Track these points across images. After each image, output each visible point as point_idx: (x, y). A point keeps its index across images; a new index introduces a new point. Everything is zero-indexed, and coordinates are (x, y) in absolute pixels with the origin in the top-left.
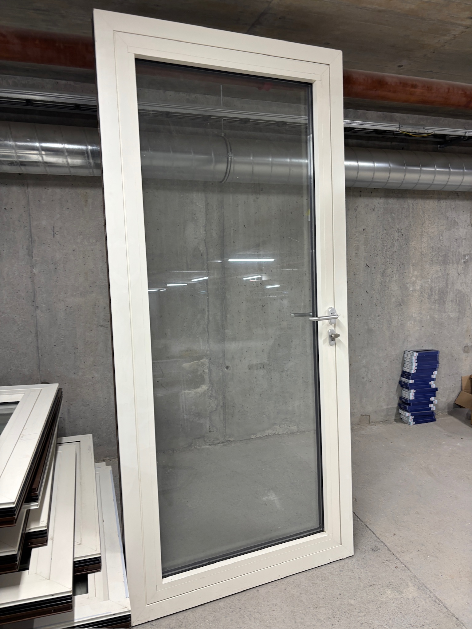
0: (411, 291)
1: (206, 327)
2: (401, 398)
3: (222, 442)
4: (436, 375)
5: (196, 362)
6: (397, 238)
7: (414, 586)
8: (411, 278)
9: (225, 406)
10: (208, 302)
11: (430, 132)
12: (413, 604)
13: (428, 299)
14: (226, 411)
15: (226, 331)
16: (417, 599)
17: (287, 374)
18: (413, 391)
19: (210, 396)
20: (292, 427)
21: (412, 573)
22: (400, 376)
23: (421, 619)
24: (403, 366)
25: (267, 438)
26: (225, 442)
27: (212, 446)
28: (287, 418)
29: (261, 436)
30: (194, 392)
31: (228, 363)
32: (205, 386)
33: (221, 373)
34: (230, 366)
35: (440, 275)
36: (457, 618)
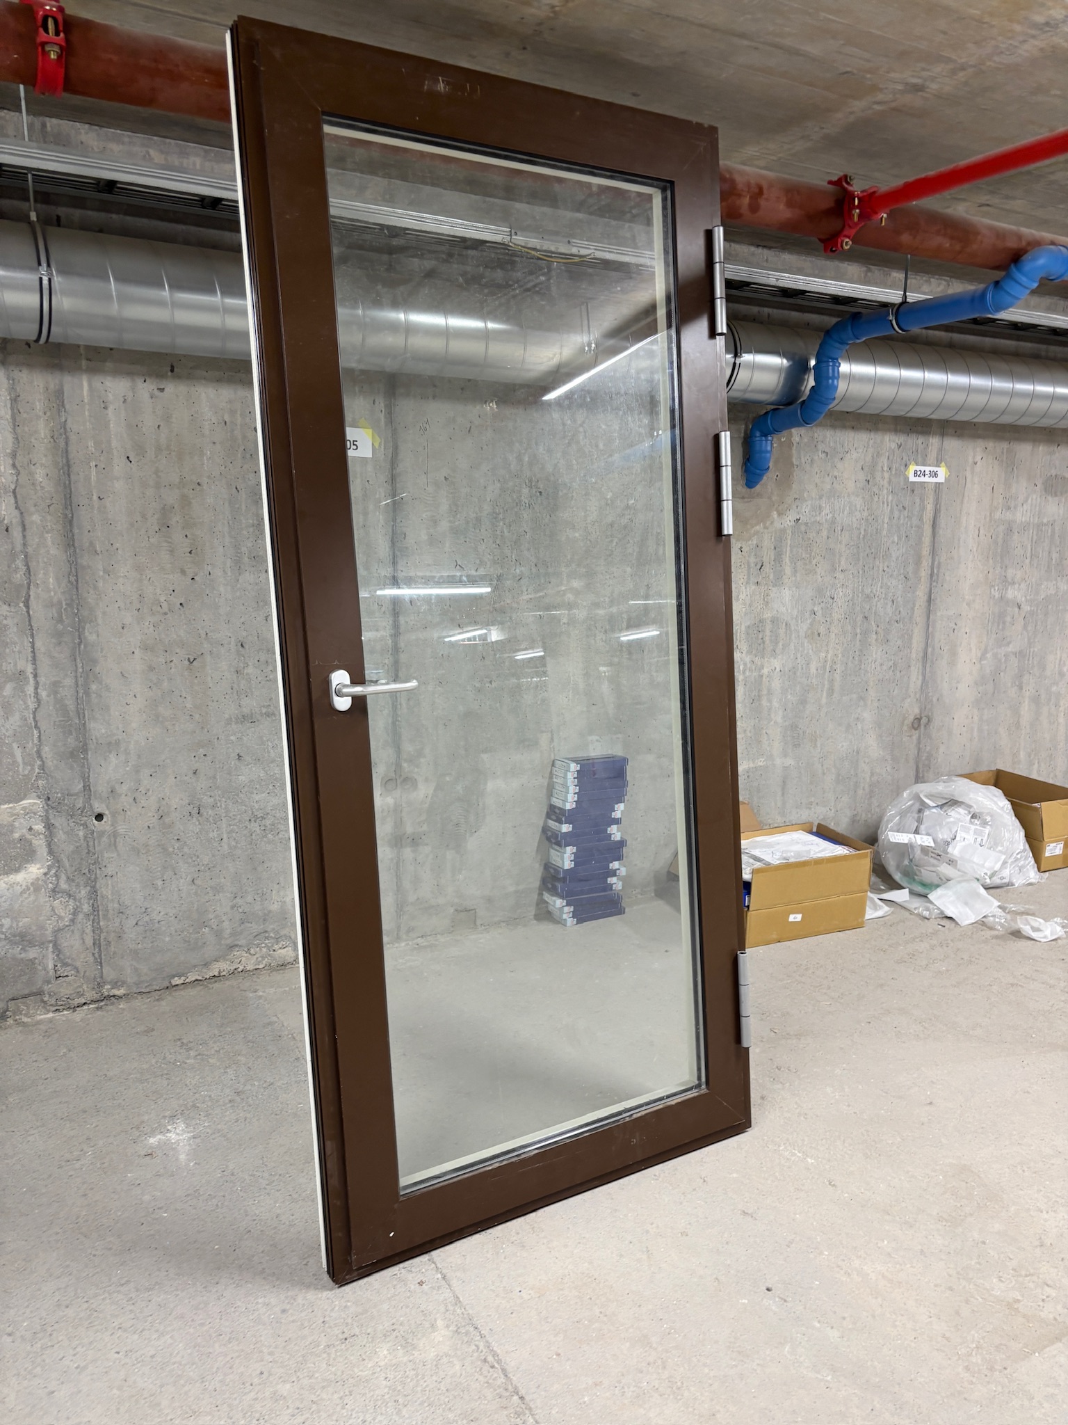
0: (564, 624)
1: (31, 716)
2: (547, 866)
3: (93, 1002)
4: (622, 811)
5: (6, 806)
6: (527, 501)
7: (448, 1326)
8: (564, 595)
9: (96, 913)
10: (33, 652)
11: (584, 252)
12: (432, 1376)
13: (605, 642)
14: (101, 923)
15: (92, 725)
16: (445, 1360)
17: (265, 826)
18: (572, 850)
19: (54, 891)
20: (280, 951)
21: (454, 1293)
22: (544, 816)
23: (438, 1411)
24: (550, 794)
25: (216, 982)
26: (102, 1001)
27: (65, 1012)
28: (266, 932)
29: (200, 978)
30: (7, 884)
31: (99, 807)
32: (38, 866)
33: (81, 833)
34: (107, 812)
35: (632, 586)
36: (522, 1398)
